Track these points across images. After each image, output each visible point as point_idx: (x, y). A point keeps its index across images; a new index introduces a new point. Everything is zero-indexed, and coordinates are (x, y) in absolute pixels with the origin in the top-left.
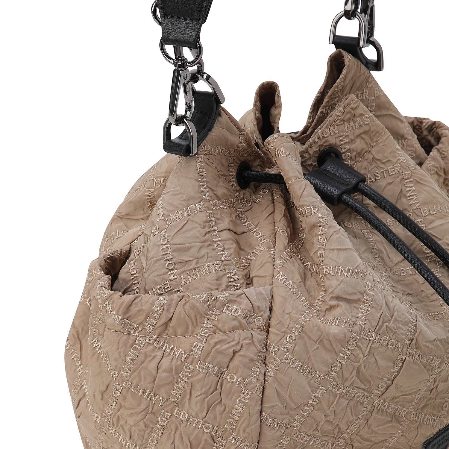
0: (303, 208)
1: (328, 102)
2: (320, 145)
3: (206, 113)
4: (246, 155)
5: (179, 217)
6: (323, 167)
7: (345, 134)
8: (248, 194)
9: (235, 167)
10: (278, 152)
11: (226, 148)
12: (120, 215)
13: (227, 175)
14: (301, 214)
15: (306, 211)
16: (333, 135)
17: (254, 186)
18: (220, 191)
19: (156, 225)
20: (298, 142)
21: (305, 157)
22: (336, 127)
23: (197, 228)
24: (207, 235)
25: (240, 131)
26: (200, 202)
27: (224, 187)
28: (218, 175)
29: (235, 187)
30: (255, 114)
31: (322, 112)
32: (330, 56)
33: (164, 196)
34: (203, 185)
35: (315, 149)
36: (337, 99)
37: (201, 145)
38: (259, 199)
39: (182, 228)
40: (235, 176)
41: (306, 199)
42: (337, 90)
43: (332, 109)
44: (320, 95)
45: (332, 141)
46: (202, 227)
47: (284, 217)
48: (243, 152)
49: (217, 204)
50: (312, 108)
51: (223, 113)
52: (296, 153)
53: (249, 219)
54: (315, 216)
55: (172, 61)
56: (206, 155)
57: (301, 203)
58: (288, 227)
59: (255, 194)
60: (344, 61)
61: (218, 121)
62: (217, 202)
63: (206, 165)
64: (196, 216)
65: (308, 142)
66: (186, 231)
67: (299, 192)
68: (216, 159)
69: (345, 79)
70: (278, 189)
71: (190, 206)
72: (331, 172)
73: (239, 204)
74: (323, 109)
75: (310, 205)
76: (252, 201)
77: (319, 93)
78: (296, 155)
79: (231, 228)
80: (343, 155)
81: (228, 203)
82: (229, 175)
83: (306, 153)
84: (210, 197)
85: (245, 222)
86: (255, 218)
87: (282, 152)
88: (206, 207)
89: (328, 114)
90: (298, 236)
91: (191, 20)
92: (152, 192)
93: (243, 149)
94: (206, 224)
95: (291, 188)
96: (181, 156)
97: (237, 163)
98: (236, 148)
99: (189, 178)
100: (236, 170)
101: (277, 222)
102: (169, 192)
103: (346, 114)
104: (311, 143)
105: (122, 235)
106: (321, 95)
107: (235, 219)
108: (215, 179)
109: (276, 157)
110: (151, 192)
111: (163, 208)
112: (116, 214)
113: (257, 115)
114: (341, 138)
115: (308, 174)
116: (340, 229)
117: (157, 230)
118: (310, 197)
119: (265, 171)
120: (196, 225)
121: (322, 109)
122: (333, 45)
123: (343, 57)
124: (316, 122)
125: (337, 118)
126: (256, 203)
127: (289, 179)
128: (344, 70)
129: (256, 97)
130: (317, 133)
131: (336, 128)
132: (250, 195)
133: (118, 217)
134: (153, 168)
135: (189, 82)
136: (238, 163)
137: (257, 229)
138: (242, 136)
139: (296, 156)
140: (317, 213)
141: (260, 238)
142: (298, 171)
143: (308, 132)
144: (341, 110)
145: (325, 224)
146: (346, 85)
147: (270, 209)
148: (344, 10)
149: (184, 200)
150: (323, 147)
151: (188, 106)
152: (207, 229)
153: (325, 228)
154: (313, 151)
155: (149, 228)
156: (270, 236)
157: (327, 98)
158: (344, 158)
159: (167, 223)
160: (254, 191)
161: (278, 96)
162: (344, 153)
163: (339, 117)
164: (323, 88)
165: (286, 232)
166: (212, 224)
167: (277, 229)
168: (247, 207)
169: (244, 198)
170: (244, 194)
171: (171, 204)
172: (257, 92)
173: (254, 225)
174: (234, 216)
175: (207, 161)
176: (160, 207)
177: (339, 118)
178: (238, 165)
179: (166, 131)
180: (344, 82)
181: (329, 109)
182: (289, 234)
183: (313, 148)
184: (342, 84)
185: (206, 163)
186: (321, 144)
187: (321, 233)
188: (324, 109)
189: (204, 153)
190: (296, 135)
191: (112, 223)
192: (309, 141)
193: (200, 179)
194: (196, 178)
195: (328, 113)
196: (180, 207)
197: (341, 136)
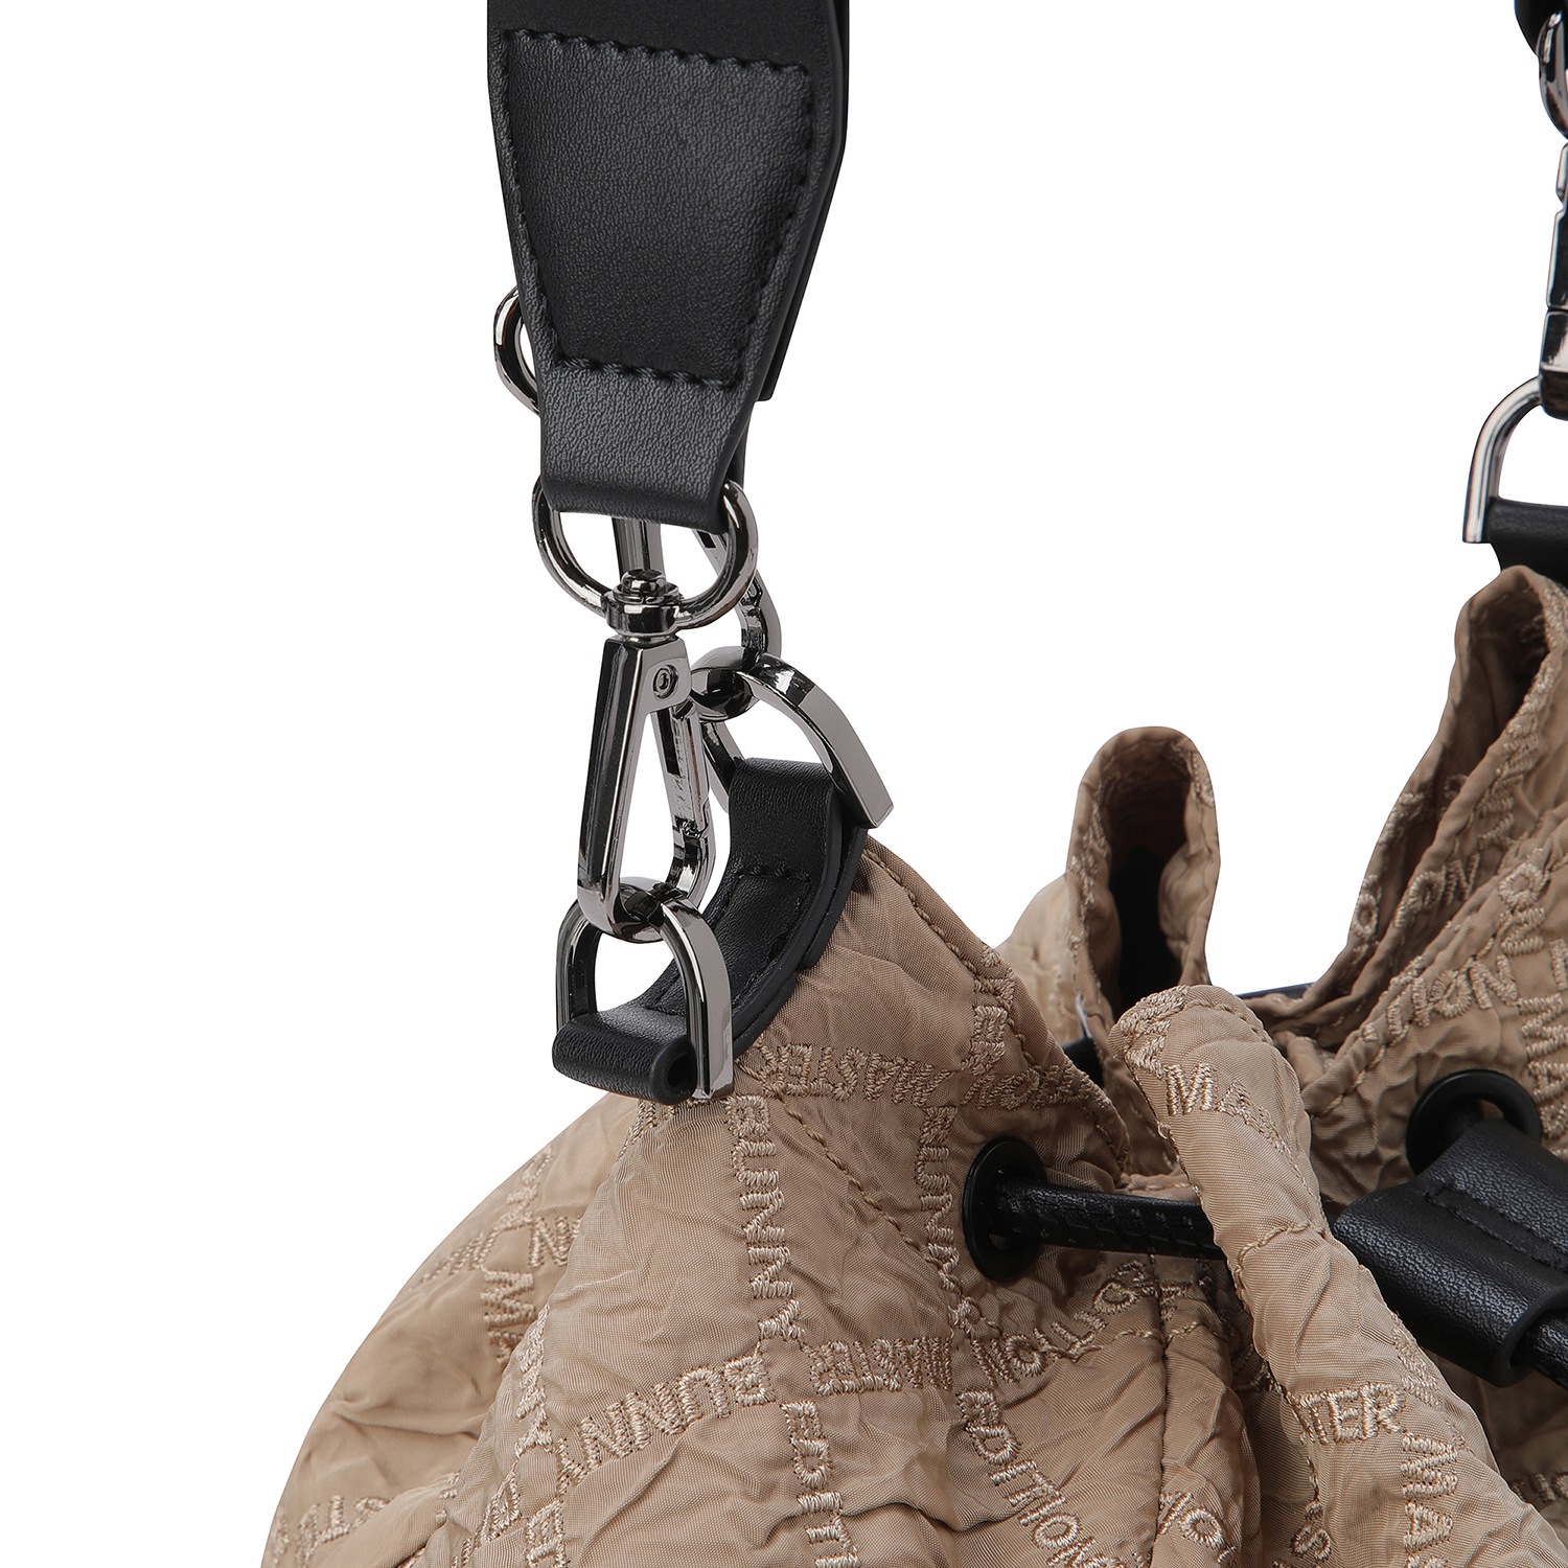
0: (1316, 1398)
1: (1462, 833)
2: (1418, 1058)
3: (787, 873)
4: (1011, 1101)
5: (628, 1431)
6: (1436, 1174)
7: (1557, 1003)
8: (1025, 1311)
9: (952, 1165)
10: (1179, 1087)
11: (901, 1061)
12: (351, 1409)
13: (908, 1204)
14: (1307, 1430)
15: (1331, 1412)
16: (1489, 1005)
17: (1063, 1267)
18: (863, 1294)
19: (508, 1477)
20: (1302, 1039)
21: (1339, 1119)
22: (1504, 962)
23: (724, 1495)
24: (783, 1537)
25: (977, 975)
26: (744, 1355)
27: (886, 1270)
28: (856, 1207)
29: (951, 1271)
30: (1075, 894)
31: (1427, 886)
32: (1471, 602)
33: (553, 1314)
34: (765, 1262)
35: (1392, 1073)
36: (1507, 823)
37: (756, 1044)
38: (1085, 1337)
39: (640, 1498)
40: (956, 1215)
41: (1333, 1345)
42: (1509, 776)
43: (1483, 873)
44: (1420, 796)
45: (1485, 1034)
46: (755, 1492)
47: (1215, 1442)
48: (995, 1084)
49: (846, 1365)
50: (1378, 863)
51: (881, 878)
52: (1279, 1092)
53: (1025, 1448)
54: (1385, 1441)
55: (595, 598)
56: (786, 1098)
57: (1304, 1369)
58: (1235, 1496)
59: (1068, 1313)
60: (1543, 630)
61: (853, 917)
62: (841, 1352)
63: (785, 1149)
64: (724, 1428)
65: (1356, 1038)
66: (667, 1514)
67: (1294, 1309)
68: (842, 1121)
69: (1548, 718)
70: (1189, 1285)
71: (692, 1374)
72: (1477, 1200)
73: (973, 1362)
74: (1437, 869)
75: (1353, 1381)
76: (1047, 1347)
77: (1415, 790)
78: (1280, 1105)
79: (921, 1497)
80: (1545, 1111)
81: (909, 1356)
82: (922, 1208)
83: (1345, 1095)
84: (807, 1323)
85: (1006, 1463)
86: (1058, 1442)
87: (1203, 1086)
88: (782, 1380)
89: (1460, 897)
90: (1292, 1546)
91: (694, 380)
92: (522, 1291)
93: (997, 1067)
94: (774, 1475)
95: (1248, 1282)
96: (649, 1103)
97: (964, 1142)
98: (956, 1063)
99: (689, 1220)
100: (962, 1179)
101: (1177, 1469)
102: (579, 1295)
103: (1557, 900)
104: (1370, 1045)
105: (357, 1522)
106: (1423, 801)
107: (943, 1447)
108: (836, 1227)
109: (1170, 1113)
110: (516, 1287)
111: (545, 1382)
112: (333, 1406)
113: (1090, 898)
114: (1532, 1024)
115: (1356, 1210)
116: (1526, 1518)
117: (510, 1502)
118: (1356, 1337)
119: (1124, 1186)
120: (721, 1481)
121: (1429, 869)
122: (1489, 546)
123: (1538, 608)
124: (1397, 939)
125: (1511, 919)
126: (1071, 1358)
127: (1241, 1232)
128: (1544, 674)
129: (1084, 807)
130: (1400, 994)
131: (1507, 970)
132: (1040, 1314)
133: (345, 1424)
134: (538, 1163)
135: (686, 708)
136: (972, 1145)
137: (1059, 1502)
138: (991, 999)
139: (1282, 1112)
140: (1396, 1428)
141: (1062, 1556)
142: (1290, 1191)
143: (1359, 989)
144: (1527, 878)
145: (1437, 1488)
146: (1556, 747)
147: (1143, 1395)
148: (1542, 371)
149: (661, 1341)
150: (1438, 1065)
151: (685, 838)
152: (781, 1506)
153: (1440, 1512)
154: (1384, 1087)
155: (474, 1490)
156: (1122, 1545)
157: (1456, 816)
158: (1550, 1128)
159: (561, 1466)
160: (1064, 1292)
161: (1201, 800)
162: (1548, 1101)
163: (1521, 911)
164: (1435, 764)
165: (1217, 1526)
166: (810, 1477)
167: (1168, 1506)
168: (1016, 1381)
169: (1001, 1333)
170: (1005, 1309)
171: (586, 1361)
172: (1090, 779)
173: (1049, 1483)
174: (941, 1429)
175: (790, 1128)
176: (533, 1375)
177: (1521, 916)
178: (970, 1153)
179: (569, 968)
180: (1544, 732)
181: (1467, 873)
182: (1237, 1535)
183: (1383, 1070)
184: (1535, 742)
185: (787, 1141)
186: (1424, 1050)
187: (1419, 1536)
188: (1440, 869)
189: (775, 1087)
190: (1296, 1002)
191: (309, 1457)
192: (1358, 1032)
193: (751, 1227)
194: (727, 1223)
195: (1463, 894)
196: (638, 1379)
197: (1530, 1013)
